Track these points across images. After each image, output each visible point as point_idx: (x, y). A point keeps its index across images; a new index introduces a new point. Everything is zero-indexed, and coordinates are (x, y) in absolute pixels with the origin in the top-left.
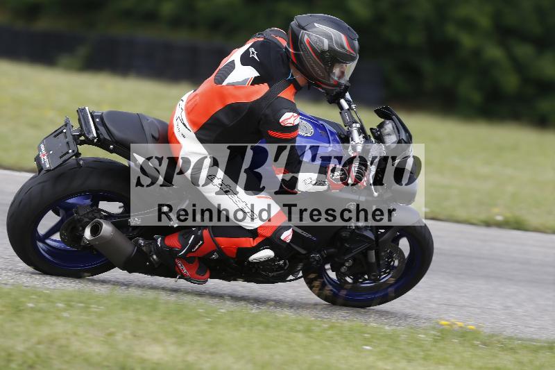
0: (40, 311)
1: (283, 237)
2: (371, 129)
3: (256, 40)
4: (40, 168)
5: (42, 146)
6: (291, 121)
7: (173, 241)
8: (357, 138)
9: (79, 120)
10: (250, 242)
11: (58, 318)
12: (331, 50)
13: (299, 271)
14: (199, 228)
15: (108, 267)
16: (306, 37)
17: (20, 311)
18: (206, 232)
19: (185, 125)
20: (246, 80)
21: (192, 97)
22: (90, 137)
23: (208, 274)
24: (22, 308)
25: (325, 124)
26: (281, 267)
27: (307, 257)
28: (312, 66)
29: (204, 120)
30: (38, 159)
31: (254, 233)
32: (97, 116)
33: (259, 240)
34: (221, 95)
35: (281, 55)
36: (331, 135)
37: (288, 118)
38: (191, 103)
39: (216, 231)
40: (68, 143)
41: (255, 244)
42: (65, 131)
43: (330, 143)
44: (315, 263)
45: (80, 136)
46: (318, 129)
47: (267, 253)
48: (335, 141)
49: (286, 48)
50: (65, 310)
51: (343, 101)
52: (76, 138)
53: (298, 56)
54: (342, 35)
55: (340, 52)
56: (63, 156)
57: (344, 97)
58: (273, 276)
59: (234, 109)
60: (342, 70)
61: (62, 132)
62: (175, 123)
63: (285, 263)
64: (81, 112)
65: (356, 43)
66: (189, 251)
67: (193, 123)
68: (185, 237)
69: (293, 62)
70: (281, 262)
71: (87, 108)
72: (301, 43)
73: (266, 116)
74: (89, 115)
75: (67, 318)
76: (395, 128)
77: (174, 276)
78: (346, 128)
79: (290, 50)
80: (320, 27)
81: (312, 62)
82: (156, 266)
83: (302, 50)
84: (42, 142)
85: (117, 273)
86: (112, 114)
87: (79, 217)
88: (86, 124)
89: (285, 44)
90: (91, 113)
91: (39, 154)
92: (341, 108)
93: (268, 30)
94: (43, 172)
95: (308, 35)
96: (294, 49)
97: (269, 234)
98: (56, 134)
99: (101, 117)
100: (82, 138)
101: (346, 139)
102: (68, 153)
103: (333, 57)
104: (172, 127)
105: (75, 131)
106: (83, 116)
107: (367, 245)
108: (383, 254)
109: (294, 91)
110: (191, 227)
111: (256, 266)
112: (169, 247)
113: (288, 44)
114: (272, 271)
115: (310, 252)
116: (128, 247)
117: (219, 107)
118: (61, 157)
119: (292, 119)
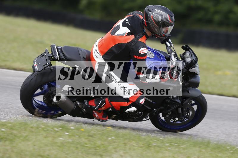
0: (158, 147)
1: (140, 102)
2: (180, 55)
3: (129, 16)
4: (34, 71)
5: (35, 61)
6: (144, 51)
7: (92, 103)
8: (174, 59)
9: (51, 50)
10: (126, 104)
11: (166, 150)
12: (162, 21)
13: (148, 116)
14: (104, 97)
15: (64, 114)
16: (152, 15)
17: (150, 146)
18: (107, 100)
19: (98, 53)
20: (124, 33)
21: (101, 40)
22: (56, 57)
23: (107, 118)
24: (150, 145)
25: (159, 52)
26: (139, 115)
27: (151, 110)
28: (154, 28)
29: (106, 51)
30: (33, 67)
31: (128, 100)
32: (59, 49)
33: (130, 103)
34: (114, 40)
35: (140, 22)
36: (162, 57)
37: (143, 50)
38: (100, 43)
39: (111, 99)
40: (46, 60)
41: (128, 105)
42: (45, 54)
43: (161, 61)
44: (154, 113)
45: (52, 57)
46: (156, 55)
47: (133, 109)
48: (164, 60)
49: (142, 19)
50: (169, 147)
51: (167, 43)
52: (50, 58)
53: (147, 23)
54: (167, 14)
55: (166, 22)
56: (44, 65)
57: (168, 41)
58: (136, 119)
59: (119, 46)
60: (167, 30)
61: (44, 55)
62: (93, 52)
63: (141, 113)
64: (52, 46)
65: (173, 18)
66: (99, 107)
67: (101, 52)
68: (98, 101)
69: (145, 26)
70: (140, 113)
71: (55, 45)
72: (149, 17)
73: (133, 49)
74: (56, 48)
75: (170, 150)
76: (190, 55)
77: (93, 118)
78: (169, 54)
79: (144, 21)
80: (158, 11)
81: (153, 26)
82: (85, 114)
83: (150, 20)
84: (35, 59)
85: (67, 117)
86: (66, 48)
87: (51, 92)
88: (54, 52)
89: (142, 18)
90: (57, 47)
91: (34, 65)
92: (167, 45)
93: (134, 12)
94: (35, 72)
95: (152, 14)
96: (146, 20)
97: (134, 101)
98: (41, 56)
99: (61, 49)
100: (53, 58)
101: (168, 59)
102: (46, 64)
103: (163, 24)
104: (92, 53)
105: (50, 55)
106: (53, 49)
107: (177, 106)
108: (185, 109)
109: (145, 38)
110: (100, 97)
111: (129, 114)
112: (90, 106)
113: (143, 18)
114: (136, 116)
115: (152, 109)
116: (72, 106)
117: (113, 45)
118: (43, 66)
119: (145, 50)
